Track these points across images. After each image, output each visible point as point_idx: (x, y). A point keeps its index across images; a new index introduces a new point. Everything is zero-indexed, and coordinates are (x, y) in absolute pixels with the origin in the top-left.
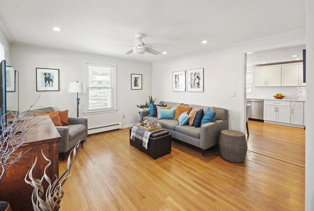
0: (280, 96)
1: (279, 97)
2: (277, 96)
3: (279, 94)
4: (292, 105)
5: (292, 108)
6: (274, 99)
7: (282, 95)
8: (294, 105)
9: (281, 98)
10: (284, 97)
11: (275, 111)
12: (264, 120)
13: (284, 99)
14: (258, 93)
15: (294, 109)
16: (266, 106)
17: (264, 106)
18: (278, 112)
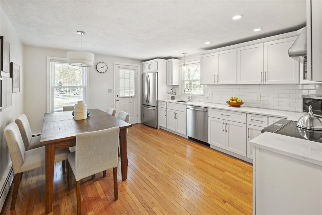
0: (235, 102)
1: (235, 104)
2: (231, 101)
3: (234, 99)
4: (249, 122)
5: (249, 127)
6: (228, 107)
7: (238, 101)
8: (252, 121)
10: (242, 103)
11: (223, 130)
12: (210, 144)
13: (243, 107)
14: (210, 94)
15: (251, 129)
16: (212, 119)
17: (209, 119)
18: (227, 132)
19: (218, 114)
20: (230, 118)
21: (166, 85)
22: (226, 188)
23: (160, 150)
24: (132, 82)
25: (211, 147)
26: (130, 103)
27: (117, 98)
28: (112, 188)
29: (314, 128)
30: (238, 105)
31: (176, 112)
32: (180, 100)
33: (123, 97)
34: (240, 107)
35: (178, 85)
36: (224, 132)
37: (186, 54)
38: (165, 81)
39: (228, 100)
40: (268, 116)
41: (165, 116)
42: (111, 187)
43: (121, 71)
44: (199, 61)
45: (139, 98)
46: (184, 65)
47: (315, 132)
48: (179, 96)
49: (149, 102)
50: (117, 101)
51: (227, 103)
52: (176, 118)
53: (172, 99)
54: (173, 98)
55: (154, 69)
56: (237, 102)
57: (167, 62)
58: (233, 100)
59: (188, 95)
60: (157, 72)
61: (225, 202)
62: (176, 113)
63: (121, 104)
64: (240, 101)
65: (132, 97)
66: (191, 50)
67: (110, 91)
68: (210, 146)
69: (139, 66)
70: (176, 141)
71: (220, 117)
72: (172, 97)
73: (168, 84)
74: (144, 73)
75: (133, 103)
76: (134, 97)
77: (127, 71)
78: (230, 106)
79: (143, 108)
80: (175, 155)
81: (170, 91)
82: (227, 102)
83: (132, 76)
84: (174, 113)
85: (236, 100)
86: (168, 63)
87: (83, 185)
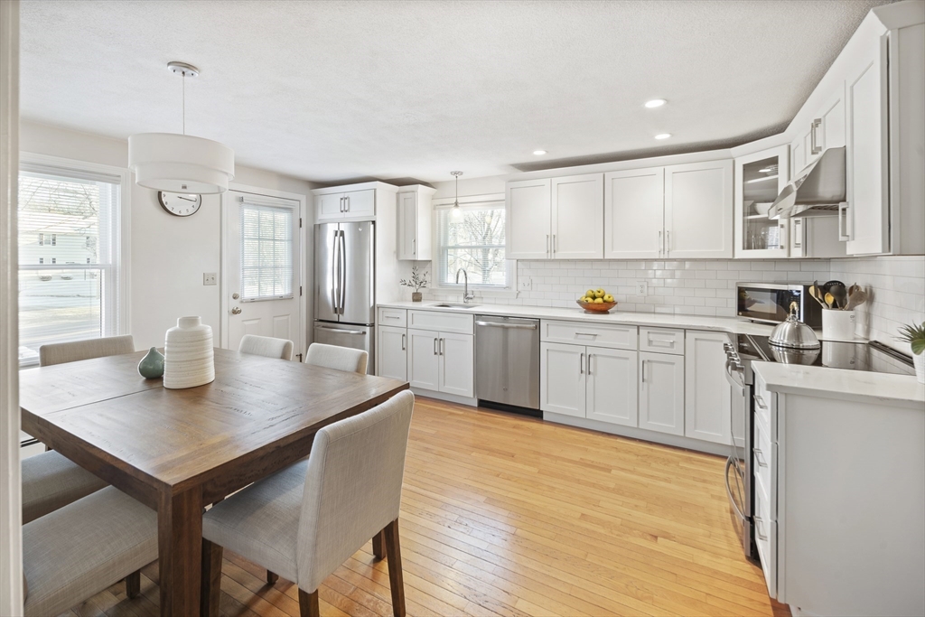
0: (599, 300)
1: (598, 306)
2: (590, 300)
3: (597, 294)
4: (644, 346)
5: (643, 357)
6: (581, 315)
7: (606, 298)
8: (650, 342)
9: (603, 308)
10: (614, 303)
11: (582, 372)
12: (542, 412)
13: (613, 313)
14: (526, 284)
15: (648, 361)
16: (551, 346)
17: (544, 347)
18: (591, 376)
19: (567, 334)
20: (598, 342)
21: (395, 260)
22: (636, 506)
23: (427, 450)
24: (284, 249)
25: (544, 418)
26: (276, 319)
27: (235, 304)
28: (360, 591)
29: (805, 344)
30: (604, 308)
31: (442, 336)
32: (441, 303)
33: (253, 301)
34: (608, 313)
35: (430, 261)
36: (584, 375)
37: (462, 173)
38: (394, 248)
39: (581, 296)
40: (685, 330)
41: (404, 349)
42: (355, 590)
43: (249, 213)
44: (502, 196)
45: (304, 301)
46: (456, 204)
47: (806, 352)
48: (431, 292)
49: (342, 311)
50: (235, 312)
51: (579, 306)
52: (441, 354)
53: (414, 300)
54: (417, 298)
55: (359, 212)
56: (604, 301)
57: (398, 193)
58: (594, 298)
59: (464, 289)
60: (374, 222)
61: (656, 537)
62: (441, 339)
63: (246, 323)
64: (611, 299)
65: (281, 298)
66: (476, 167)
67: (208, 280)
68: (542, 417)
69: (303, 198)
70: (449, 417)
71: (571, 339)
72: (414, 294)
73: (402, 258)
74: (318, 223)
75: (286, 318)
76: (289, 298)
77: (267, 215)
78: (585, 312)
79: (316, 331)
80: (473, 454)
81: (409, 278)
82: (579, 302)
83: (284, 232)
84: (436, 339)
85: (602, 297)
86: (401, 195)
87: (251, 613)
